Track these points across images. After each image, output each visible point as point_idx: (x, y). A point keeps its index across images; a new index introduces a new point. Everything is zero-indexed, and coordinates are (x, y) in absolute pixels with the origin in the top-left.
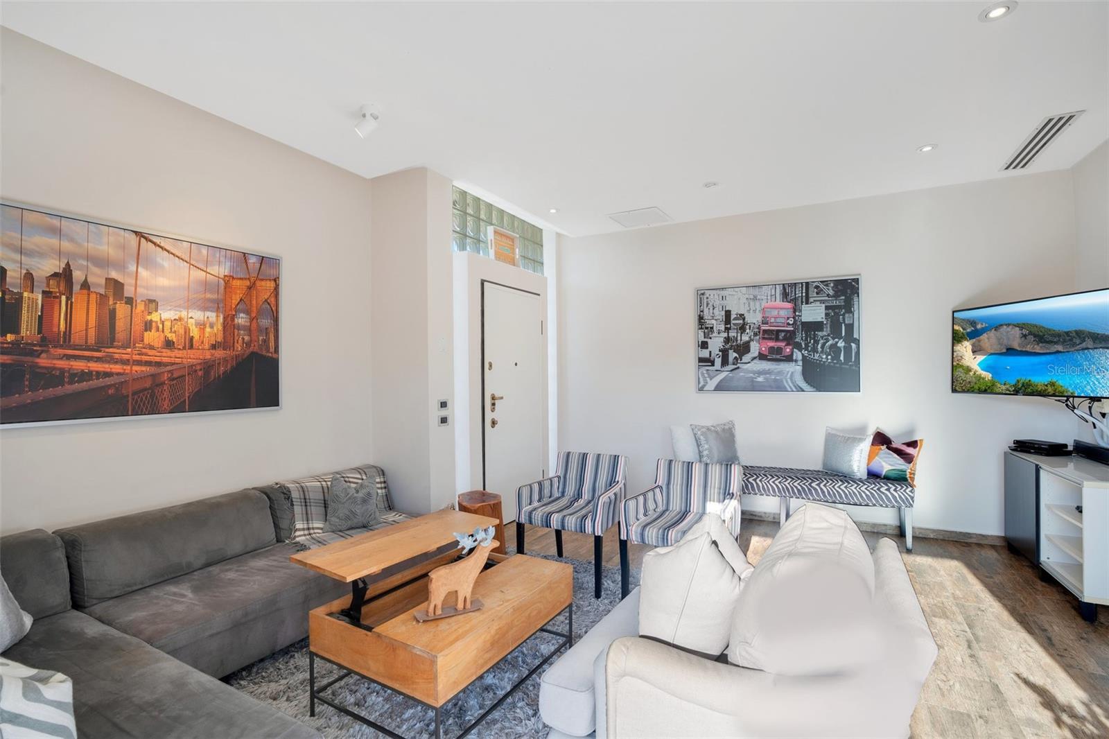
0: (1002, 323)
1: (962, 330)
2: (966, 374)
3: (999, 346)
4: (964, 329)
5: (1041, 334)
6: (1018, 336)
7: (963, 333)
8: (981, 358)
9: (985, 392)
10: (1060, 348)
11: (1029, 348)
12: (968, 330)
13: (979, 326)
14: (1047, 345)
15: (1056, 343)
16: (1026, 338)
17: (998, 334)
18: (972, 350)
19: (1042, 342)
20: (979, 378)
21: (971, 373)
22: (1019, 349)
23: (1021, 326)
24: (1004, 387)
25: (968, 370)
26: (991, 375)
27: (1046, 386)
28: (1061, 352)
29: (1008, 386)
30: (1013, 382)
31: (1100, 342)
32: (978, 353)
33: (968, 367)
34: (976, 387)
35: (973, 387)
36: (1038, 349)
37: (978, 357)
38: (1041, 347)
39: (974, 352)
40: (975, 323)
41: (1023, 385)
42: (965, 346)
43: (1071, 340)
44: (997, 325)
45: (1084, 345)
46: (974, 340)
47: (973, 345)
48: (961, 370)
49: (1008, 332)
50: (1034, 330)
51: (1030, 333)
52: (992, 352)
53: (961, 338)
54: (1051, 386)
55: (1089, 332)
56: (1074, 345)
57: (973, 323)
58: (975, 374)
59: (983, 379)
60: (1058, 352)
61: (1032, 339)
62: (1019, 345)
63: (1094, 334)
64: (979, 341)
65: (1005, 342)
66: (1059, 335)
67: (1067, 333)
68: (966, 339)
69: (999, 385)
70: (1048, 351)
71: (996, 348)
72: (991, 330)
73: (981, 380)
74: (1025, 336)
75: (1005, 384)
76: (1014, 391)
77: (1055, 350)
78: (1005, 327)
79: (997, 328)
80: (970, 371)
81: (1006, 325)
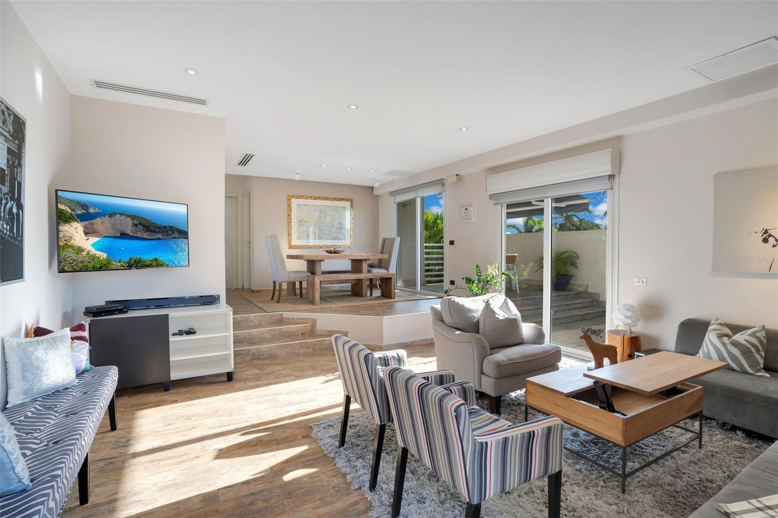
0: (116, 212)
1: (70, 211)
2: (77, 254)
3: (114, 231)
4: (72, 210)
5: (148, 225)
6: (130, 224)
7: (71, 214)
8: (94, 240)
9: (100, 269)
10: (160, 236)
11: (139, 235)
12: (79, 212)
13: (91, 211)
14: (152, 234)
15: (158, 233)
16: (136, 227)
17: (112, 220)
18: (84, 232)
19: (148, 231)
20: (94, 257)
21: (84, 254)
22: (131, 234)
23: (133, 217)
24: (119, 264)
25: (80, 250)
26: (105, 255)
27: (152, 261)
28: (161, 239)
29: (123, 263)
30: (127, 260)
31: (182, 235)
32: (92, 234)
33: (79, 247)
34: (91, 265)
35: (87, 266)
36: (145, 236)
37: (91, 238)
38: (148, 235)
39: (86, 234)
40: (87, 206)
41: (135, 262)
42: (74, 227)
43: (167, 232)
44: (111, 213)
45: (174, 235)
46: (86, 222)
47: (85, 227)
48: (70, 250)
49: (122, 220)
50: (143, 222)
51: (140, 224)
52: (107, 235)
53: (69, 218)
54: (155, 261)
55: (177, 228)
56: (168, 235)
57: (84, 206)
58: (88, 253)
59: (98, 258)
60: (159, 239)
61: (142, 228)
62: (131, 231)
63: (179, 229)
64: (92, 224)
65: (119, 227)
66: (159, 227)
67: (165, 227)
68: (75, 220)
69: (114, 263)
70: (153, 238)
71: (112, 232)
72: (105, 216)
73: (96, 259)
74: (136, 225)
75: (120, 262)
76: (127, 266)
77: (157, 237)
78: (119, 215)
79: (111, 215)
80: (83, 251)
81: (120, 214)
